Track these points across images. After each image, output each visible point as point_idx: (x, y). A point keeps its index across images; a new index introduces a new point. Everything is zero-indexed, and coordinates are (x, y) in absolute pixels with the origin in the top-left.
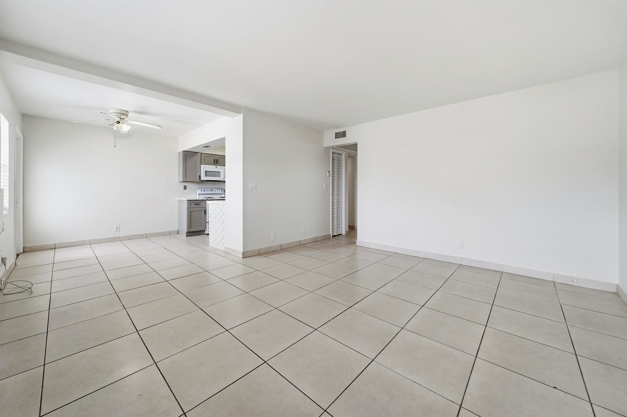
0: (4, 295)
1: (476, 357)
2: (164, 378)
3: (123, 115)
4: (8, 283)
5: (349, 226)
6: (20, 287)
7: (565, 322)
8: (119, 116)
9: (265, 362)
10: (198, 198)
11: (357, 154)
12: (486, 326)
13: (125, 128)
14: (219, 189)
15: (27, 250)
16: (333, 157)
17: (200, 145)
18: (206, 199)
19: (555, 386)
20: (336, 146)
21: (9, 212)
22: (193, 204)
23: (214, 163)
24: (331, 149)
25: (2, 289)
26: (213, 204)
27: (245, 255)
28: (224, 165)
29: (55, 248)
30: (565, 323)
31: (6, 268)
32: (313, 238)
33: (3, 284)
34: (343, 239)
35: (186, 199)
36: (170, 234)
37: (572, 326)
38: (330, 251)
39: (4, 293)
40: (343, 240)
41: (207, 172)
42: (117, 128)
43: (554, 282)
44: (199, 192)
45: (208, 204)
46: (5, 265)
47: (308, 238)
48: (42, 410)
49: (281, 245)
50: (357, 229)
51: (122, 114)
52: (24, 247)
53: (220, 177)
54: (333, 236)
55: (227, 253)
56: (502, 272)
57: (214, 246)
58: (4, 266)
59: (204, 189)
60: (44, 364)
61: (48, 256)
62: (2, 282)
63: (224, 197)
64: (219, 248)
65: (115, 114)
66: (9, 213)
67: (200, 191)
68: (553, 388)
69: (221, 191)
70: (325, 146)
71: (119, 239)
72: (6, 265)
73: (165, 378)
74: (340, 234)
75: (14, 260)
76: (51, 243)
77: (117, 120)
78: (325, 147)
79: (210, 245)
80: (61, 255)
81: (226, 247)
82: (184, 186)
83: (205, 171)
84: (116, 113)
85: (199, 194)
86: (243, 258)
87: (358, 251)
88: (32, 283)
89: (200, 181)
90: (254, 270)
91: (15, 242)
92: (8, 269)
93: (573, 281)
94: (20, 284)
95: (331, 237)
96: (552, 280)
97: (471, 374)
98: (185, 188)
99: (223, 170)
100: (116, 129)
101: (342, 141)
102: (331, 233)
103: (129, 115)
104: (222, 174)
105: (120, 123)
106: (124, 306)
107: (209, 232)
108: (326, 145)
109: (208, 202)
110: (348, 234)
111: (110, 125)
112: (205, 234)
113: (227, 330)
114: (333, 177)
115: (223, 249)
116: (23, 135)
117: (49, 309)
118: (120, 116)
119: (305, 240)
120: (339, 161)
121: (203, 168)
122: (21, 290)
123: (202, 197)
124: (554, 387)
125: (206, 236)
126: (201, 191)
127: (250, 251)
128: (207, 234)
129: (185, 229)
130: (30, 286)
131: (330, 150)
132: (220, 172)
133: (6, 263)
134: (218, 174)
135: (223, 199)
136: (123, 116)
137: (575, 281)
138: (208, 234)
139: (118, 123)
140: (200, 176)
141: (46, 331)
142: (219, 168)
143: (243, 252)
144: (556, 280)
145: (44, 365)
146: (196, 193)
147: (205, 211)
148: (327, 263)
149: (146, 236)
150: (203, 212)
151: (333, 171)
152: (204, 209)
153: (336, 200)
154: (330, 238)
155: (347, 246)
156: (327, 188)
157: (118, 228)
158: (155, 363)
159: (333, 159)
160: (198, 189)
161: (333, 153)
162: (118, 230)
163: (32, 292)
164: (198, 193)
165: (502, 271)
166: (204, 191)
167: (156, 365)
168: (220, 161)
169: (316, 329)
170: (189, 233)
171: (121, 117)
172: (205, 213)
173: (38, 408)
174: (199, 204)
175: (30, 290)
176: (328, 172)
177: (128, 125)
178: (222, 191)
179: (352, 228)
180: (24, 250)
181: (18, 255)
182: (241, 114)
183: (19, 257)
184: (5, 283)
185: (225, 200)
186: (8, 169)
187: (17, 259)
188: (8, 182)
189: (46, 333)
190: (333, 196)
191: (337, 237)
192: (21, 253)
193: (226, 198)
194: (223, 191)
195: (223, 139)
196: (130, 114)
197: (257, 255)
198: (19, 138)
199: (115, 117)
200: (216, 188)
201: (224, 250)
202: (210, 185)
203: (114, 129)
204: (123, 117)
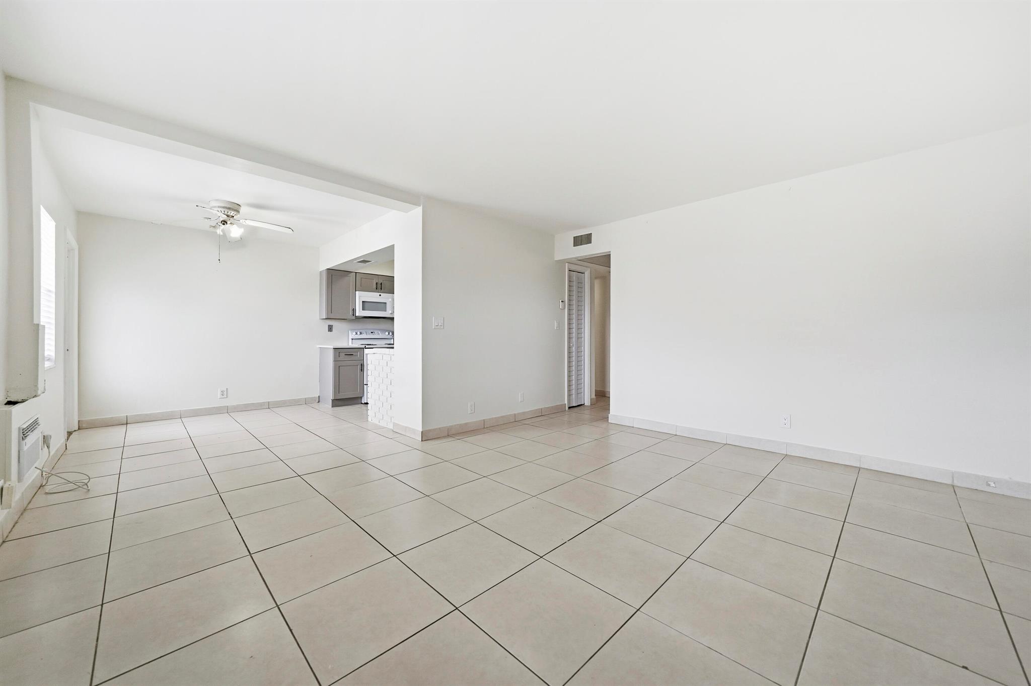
0: (47, 493)
1: (818, 609)
2: (291, 630)
3: (232, 210)
4: (52, 475)
5: (596, 391)
6: (71, 483)
7: (977, 553)
8: (226, 213)
9: (457, 608)
10: (351, 345)
11: (610, 272)
12: (834, 557)
13: (235, 231)
14: (384, 331)
15: (84, 426)
16: (570, 277)
17: (353, 259)
18: (363, 346)
19: (965, 665)
20: (575, 258)
21: (55, 364)
22: (342, 355)
23: (377, 288)
24: (567, 264)
25: (44, 484)
26: (374, 353)
27: (426, 436)
28: (392, 292)
29: (127, 424)
30: (978, 556)
31: (49, 452)
32: (536, 410)
33: (45, 478)
34: (587, 412)
35: (332, 347)
36: (307, 402)
37: (991, 562)
38: (565, 431)
39: (47, 491)
40: (586, 414)
41: (366, 304)
42: (223, 231)
43: (953, 486)
44: (352, 335)
45: (367, 354)
46: (48, 447)
47: (528, 410)
48: (96, 677)
49: (484, 420)
50: (609, 397)
51: (229, 208)
52: (79, 421)
53: (386, 311)
54: (569, 408)
55: (396, 433)
56: (860, 468)
57: (375, 421)
58: (47, 450)
59: (361, 331)
60: (101, 603)
61: (115, 435)
62: (44, 474)
63: (392, 343)
64: (382, 424)
65: (219, 209)
66: (55, 366)
67: (354, 333)
68: (961, 668)
69: (387, 333)
70: (556, 259)
71: (227, 410)
72: (51, 447)
73: (293, 631)
74: (581, 405)
75: (63, 439)
76: (122, 415)
77: (222, 219)
78: (556, 261)
79: (370, 419)
80: (136, 433)
81: (395, 424)
82: (329, 326)
83: (363, 302)
84: (221, 207)
85: (352, 339)
86: (422, 441)
87: (612, 432)
88: (88, 476)
89: (354, 318)
90: (440, 461)
91: (65, 413)
92: (54, 454)
93: (989, 485)
94: (71, 477)
95: (567, 408)
96: (949, 482)
97: (810, 637)
98: (330, 328)
99: (390, 300)
100: (222, 234)
101: (585, 251)
102: (566, 402)
103: (240, 212)
104: (388, 306)
105: (227, 223)
106: (230, 515)
107: (369, 399)
108: (559, 256)
109: (366, 351)
110: (594, 404)
111: (211, 226)
112: (362, 403)
113: (394, 556)
114: (569, 310)
115: (391, 426)
116: (78, 244)
117: (114, 517)
118: (228, 212)
119: (524, 413)
120: (580, 283)
121: (360, 297)
122: (72, 486)
123: (357, 344)
124: (964, 667)
125: (362, 405)
126: (356, 334)
127: (434, 430)
128: (365, 403)
129: (330, 395)
130: (86, 481)
131: (565, 265)
132: (386, 303)
133: (49, 444)
134: (382, 306)
135: (391, 346)
136: (233, 213)
137: (992, 484)
138: (367, 403)
139: (224, 224)
140: (354, 310)
141: (108, 552)
142: (384, 297)
143: (422, 432)
144: (956, 483)
145: (102, 605)
146: (348, 338)
147: (362, 365)
148: (561, 450)
149: (269, 406)
150: (359, 367)
151: (569, 300)
152: (360, 363)
153: (574, 348)
154: (565, 410)
155: (595, 423)
156: (560, 325)
157: (225, 393)
158: (277, 606)
159: (570, 281)
160: (351, 330)
161: (570, 271)
162: (225, 396)
163: (89, 490)
164: (351, 337)
165: (859, 466)
166: (361, 333)
167: (279, 609)
168: (386, 284)
169: (541, 557)
170: (337, 402)
171: (229, 214)
172: (362, 370)
173: (89, 673)
174: (352, 355)
175: (85, 487)
176: (562, 301)
177: (240, 226)
178: (389, 333)
179: (602, 396)
180: (80, 426)
181: (70, 434)
182: (420, 206)
183: (71, 436)
184: (48, 475)
185: (393, 348)
186: (54, 296)
187: (68, 440)
188: (53, 316)
189: (108, 554)
190: (569, 342)
191: (576, 409)
192: (75, 431)
193: (395, 346)
194: (391, 334)
195: (392, 248)
196: (243, 210)
197: (444, 437)
198: (72, 250)
199: (219, 214)
200: (379, 330)
201: (392, 428)
202: (371, 325)
203: (218, 233)
204: (231, 214)
